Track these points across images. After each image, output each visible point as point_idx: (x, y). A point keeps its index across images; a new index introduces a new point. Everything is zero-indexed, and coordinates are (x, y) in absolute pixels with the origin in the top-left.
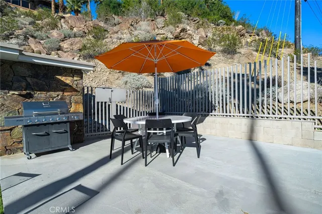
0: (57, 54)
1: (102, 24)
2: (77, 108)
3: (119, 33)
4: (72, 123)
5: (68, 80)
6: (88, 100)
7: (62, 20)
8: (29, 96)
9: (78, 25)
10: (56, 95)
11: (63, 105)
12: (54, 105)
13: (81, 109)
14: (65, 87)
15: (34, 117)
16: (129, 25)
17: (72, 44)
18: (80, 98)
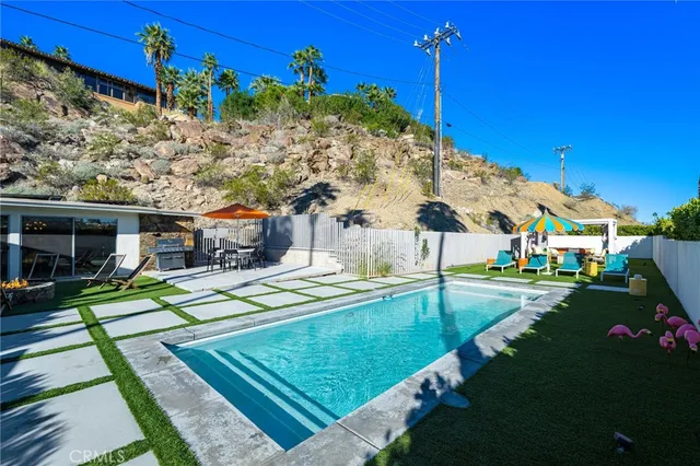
0: (167, 179)
1: (224, 135)
2: (189, 243)
3: (246, 148)
4: (186, 253)
5: (183, 224)
6: (198, 234)
7: (172, 127)
8: (159, 235)
9: (193, 133)
10: (175, 235)
11: (180, 241)
12: (175, 241)
13: (192, 244)
14: (181, 229)
15: (163, 248)
16: (258, 137)
17: (184, 168)
18: (191, 235)
